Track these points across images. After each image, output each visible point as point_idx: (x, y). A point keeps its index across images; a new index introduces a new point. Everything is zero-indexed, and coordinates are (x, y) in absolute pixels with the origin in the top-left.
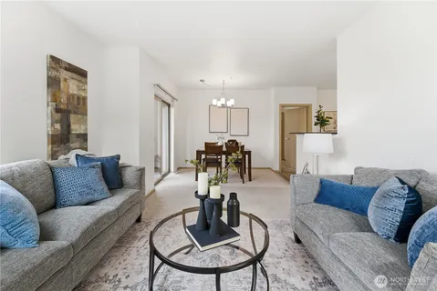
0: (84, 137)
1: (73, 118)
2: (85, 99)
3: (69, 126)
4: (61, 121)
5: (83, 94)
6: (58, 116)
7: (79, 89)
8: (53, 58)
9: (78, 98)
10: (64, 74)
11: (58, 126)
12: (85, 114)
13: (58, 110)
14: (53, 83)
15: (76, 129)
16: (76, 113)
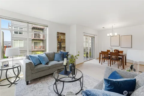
0: (65, 48)
1: (62, 43)
2: (65, 39)
3: (61, 45)
4: (59, 44)
5: (64, 38)
6: (59, 43)
7: (63, 37)
8: (58, 32)
9: (63, 39)
10: (60, 35)
11: (59, 45)
12: (65, 42)
13: (58, 42)
14: (58, 37)
15: (63, 46)
16: (62, 42)
